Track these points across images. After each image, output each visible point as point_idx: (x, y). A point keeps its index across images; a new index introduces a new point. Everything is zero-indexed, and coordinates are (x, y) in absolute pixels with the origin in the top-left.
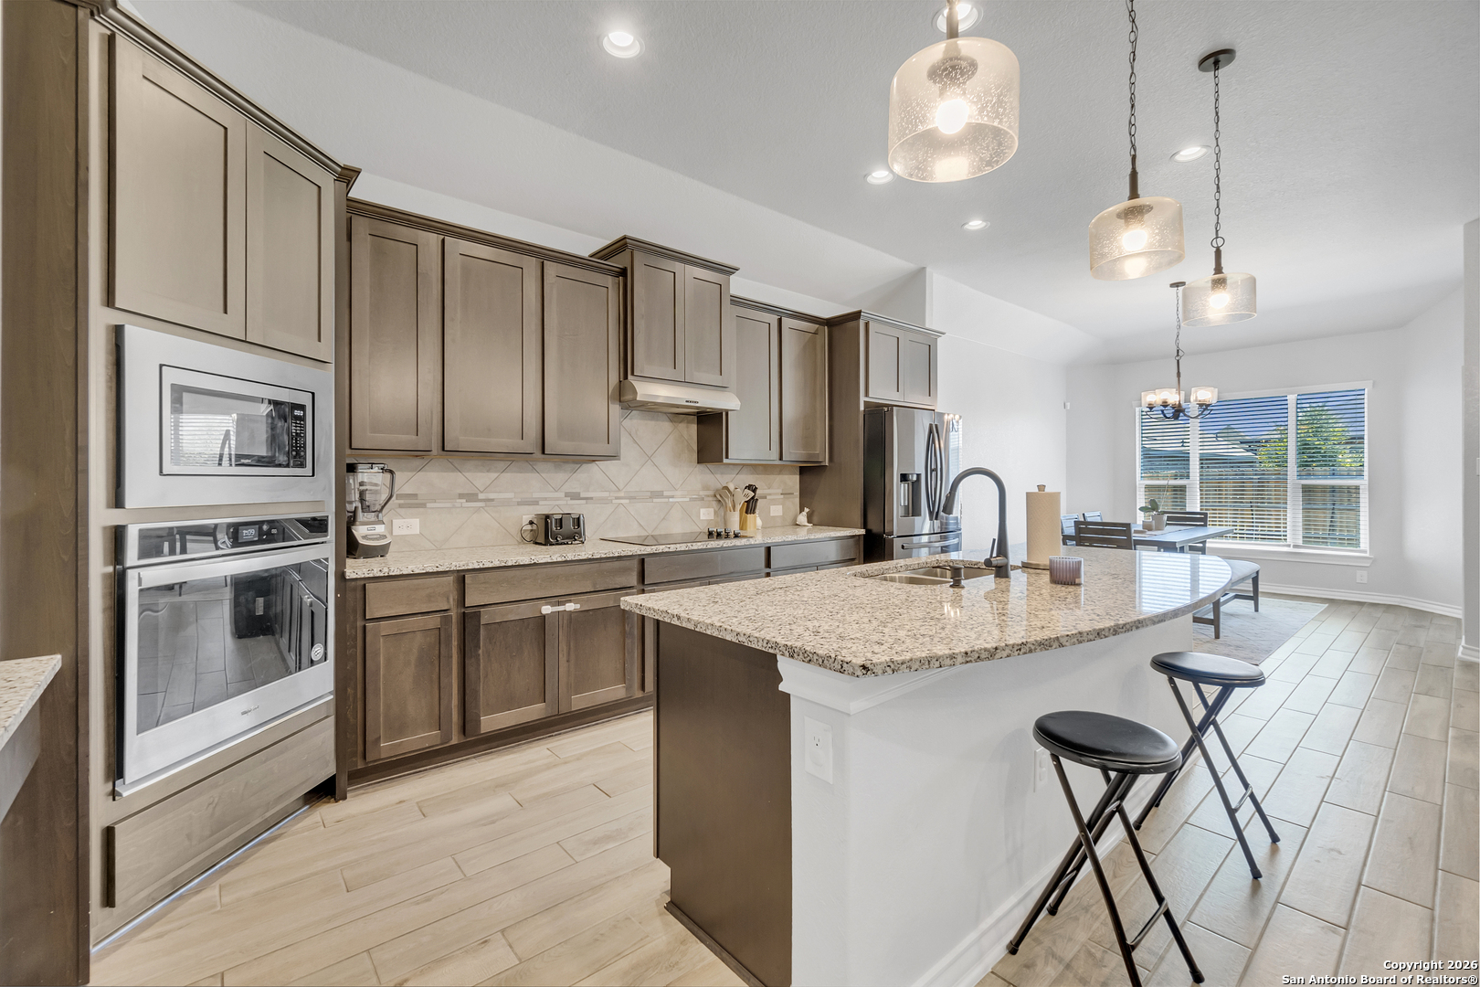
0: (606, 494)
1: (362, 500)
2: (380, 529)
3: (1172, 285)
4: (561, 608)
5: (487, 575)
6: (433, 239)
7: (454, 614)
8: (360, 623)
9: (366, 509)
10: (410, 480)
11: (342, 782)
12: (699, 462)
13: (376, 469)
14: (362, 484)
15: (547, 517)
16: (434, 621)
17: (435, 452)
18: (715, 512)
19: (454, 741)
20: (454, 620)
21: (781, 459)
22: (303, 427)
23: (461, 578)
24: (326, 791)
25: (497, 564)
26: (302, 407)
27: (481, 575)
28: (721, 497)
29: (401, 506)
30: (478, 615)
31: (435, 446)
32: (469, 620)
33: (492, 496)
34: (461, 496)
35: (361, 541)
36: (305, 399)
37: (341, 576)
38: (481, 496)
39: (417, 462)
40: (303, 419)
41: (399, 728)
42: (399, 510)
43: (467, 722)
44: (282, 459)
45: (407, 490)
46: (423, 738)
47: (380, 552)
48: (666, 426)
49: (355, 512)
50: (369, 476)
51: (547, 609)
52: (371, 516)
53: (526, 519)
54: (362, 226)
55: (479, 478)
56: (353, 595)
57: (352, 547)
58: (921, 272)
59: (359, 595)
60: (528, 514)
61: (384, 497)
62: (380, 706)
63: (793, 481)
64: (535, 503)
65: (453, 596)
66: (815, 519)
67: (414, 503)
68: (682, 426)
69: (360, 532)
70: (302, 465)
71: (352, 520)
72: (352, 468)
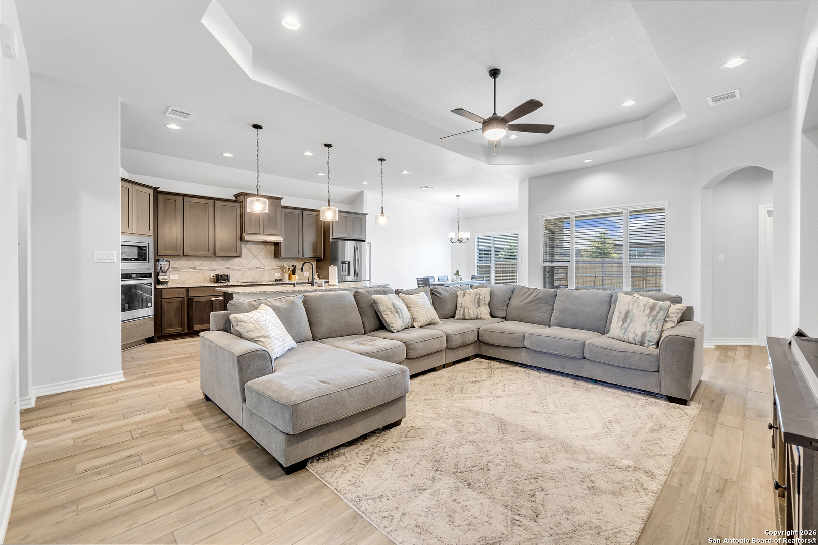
0: (240, 268)
1: (161, 269)
2: (166, 277)
3: (457, 196)
4: (218, 299)
5: (195, 288)
6: (181, 198)
7: (186, 298)
8: (160, 299)
9: (162, 271)
10: (174, 264)
11: (156, 338)
12: (275, 258)
13: (165, 261)
14: (161, 265)
15: (217, 274)
16: (180, 300)
17: (181, 256)
18: (281, 274)
19: (186, 331)
20: (186, 300)
21: (303, 257)
22: (146, 251)
23: (188, 289)
24: (150, 340)
25: (198, 286)
26: (145, 247)
27: (194, 289)
28: (283, 269)
29: (172, 271)
30: (192, 299)
31: (181, 255)
32: (190, 300)
33: (201, 268)
34: (191, 268)
35: (160, 280)
36: (146, 245)
37: (155, 287)
38: (197, 268)
39: (177, 259)
40: (146, 249)
41: (170, 326)
42: (173, 272)
43: (190, 326)
44: (141, 259)
45: (174, 266)
46: (176, 329)
47: (166, 283)
48: (262, 246)
49: (159, 272)
50: (163, 263)
51: (213, 299)
52: (163, 273)
53: (212, 275)
54: (160, 197)
55: (197, 263)
56: (158, 292)
57: (158, 282)
58: (362, 192)
59: (160, 292)
60: (212, 274)
61: (167, 268)
62: (165, 320)
63: (314, 264)
64: (215, 270)
65: (186, 294)
66: (321, 277)
67: (176, 270)
68: (268, 246)
69: (160, 277)
70: (146, 260)
71: (158, 274)
72: (158, 261)
